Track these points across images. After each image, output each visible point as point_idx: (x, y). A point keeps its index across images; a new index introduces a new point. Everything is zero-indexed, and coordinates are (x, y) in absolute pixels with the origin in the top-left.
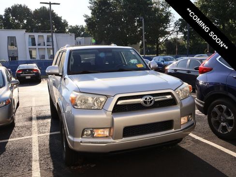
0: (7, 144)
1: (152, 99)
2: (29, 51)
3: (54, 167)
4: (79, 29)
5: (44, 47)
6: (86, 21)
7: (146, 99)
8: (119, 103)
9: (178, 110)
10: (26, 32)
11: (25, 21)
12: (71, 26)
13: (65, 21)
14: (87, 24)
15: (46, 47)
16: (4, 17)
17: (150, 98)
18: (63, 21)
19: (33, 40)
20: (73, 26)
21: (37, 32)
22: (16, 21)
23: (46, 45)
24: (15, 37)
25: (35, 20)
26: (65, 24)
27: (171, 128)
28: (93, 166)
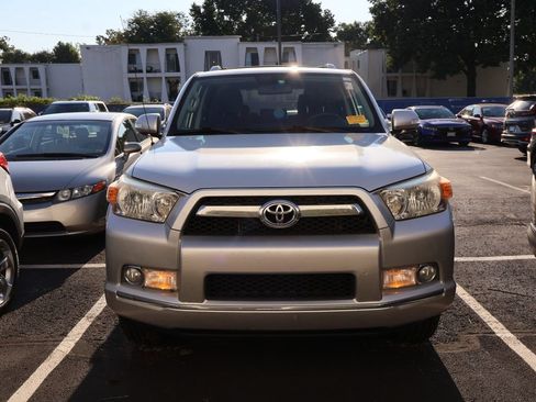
0: (75, 274)
1: (292, 209)
3: (109, 338)
4: (361, 30)
6: (373, 11)
7: (273, 208)
8: (204, 211)
9: (374, 249)
10: (241, 40)
11: (244, 18)
12: (343, 25)
13: (328, 13)
14: (376, 20)
16: (202, 10)
17: (286, 208)
18: (323, 14)
20: (347, 24)
21: (265, 41)
22: (226, 18)
25: (264, 12)
26: (328, 21)
27: (350, 294)
28: (184, 352)
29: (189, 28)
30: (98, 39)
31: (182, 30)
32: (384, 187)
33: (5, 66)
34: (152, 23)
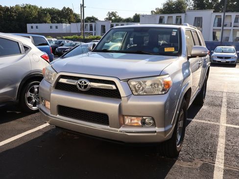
1: (87, 83)
2: (213, 32)
5: (230, 28)
7: (81, 82)
9: (117, 105)
10: (214, 12)
15: (232, 28)
17: (85, 83)
19: (220, 20)
22: (210, 1)
23: (232, 26)
24: (202, 18)
29: (191, 6)
30: (152, 12)
31: (188, 7)
32: (129, 79)
33: (112, 23)
34: (174, 5)
